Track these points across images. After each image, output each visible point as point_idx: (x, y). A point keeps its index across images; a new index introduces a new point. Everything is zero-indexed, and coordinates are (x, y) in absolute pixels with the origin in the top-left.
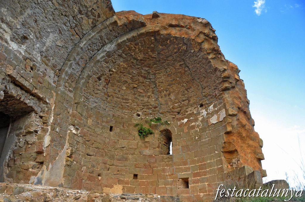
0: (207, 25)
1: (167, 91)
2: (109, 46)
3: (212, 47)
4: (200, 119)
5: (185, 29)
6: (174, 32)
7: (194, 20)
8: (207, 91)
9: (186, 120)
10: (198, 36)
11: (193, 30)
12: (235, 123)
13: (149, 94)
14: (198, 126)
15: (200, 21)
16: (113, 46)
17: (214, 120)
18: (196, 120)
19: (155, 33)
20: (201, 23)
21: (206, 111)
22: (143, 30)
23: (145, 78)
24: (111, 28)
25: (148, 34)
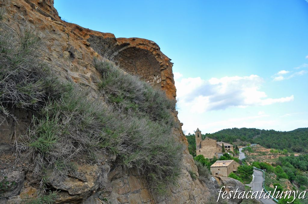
0: (155, 44)
1: (140, 69)
2: (115, 53)
3: (156, 53)
4: (154, 81)
5: (146, 46)
6: (142, 47)
7: (149, 41)
8: (156, 70)
9: (148, 81)
10: (151, 49)
11: (149, 46)
12: (165, 83)
13: (133, 70)
14: (153, 84)
15: (151, 42)
16: (117, 53)
17: (158, 82)
18: (152, 81)
19: (134, 48)
20: (152, 43)
21: (156, 78)
22: (129, 46)
23: (131, 64)
24: (116, 47)
25: (131, 48)
